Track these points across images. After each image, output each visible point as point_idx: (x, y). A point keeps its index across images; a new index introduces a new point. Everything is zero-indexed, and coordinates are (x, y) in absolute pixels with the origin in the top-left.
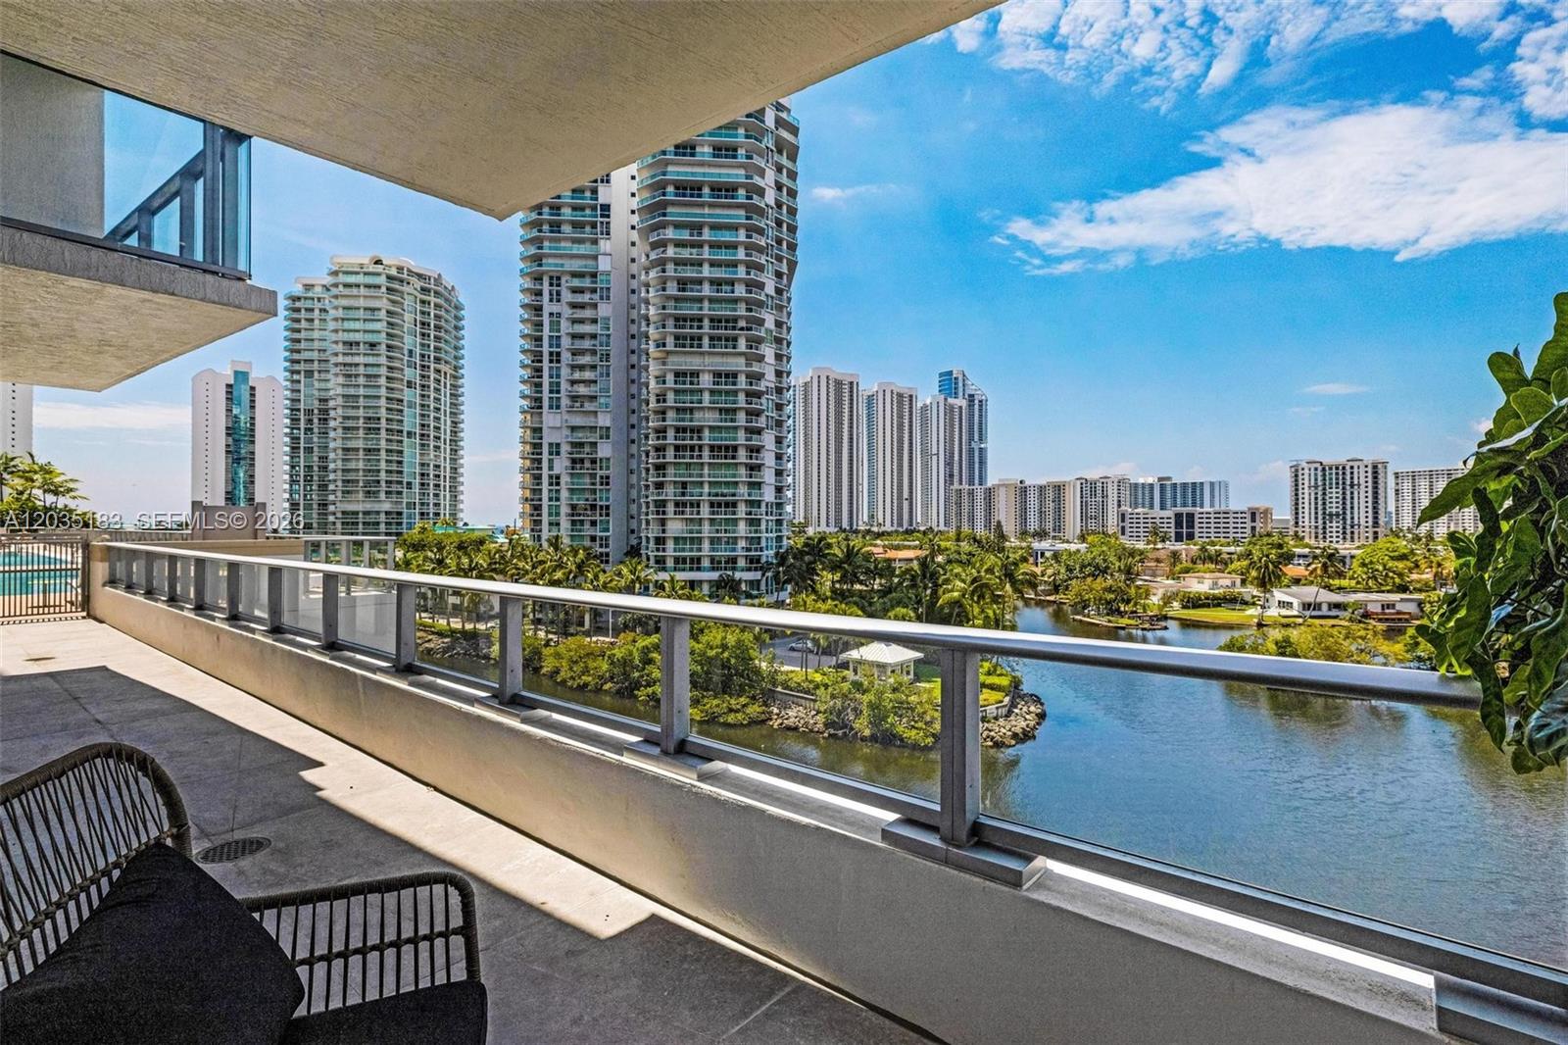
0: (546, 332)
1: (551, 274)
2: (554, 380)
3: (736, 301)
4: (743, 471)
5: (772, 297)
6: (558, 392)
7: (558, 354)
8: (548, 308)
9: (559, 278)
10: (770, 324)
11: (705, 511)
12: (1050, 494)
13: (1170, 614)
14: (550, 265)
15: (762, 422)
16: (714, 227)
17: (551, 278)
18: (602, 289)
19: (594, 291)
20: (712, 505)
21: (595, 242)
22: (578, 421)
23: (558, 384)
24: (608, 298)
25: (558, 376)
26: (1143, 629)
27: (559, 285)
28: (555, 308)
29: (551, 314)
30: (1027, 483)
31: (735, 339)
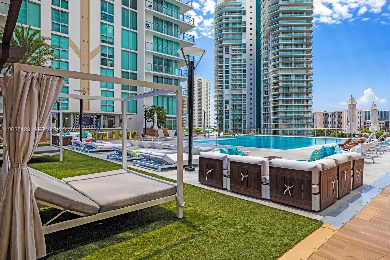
0: (224, 64)
1: (226, 45)
2: (227, 79)
4: (305, 108)
6: (228, 83)
7: (228, 71)
8: (225, 56)
9: (228, 46)
14: (225, 43)
16: (296, 26)
17: (226, 46)
18: (243, 49)
19: (240, 50)
21: (241, 34)
22: (235, 92)
23: (228, 81)
24: (245, 52)
25: (228, 78)
27: (228, 49)
28: (227, 56)
29: (226, 58)
31: (303, 63)
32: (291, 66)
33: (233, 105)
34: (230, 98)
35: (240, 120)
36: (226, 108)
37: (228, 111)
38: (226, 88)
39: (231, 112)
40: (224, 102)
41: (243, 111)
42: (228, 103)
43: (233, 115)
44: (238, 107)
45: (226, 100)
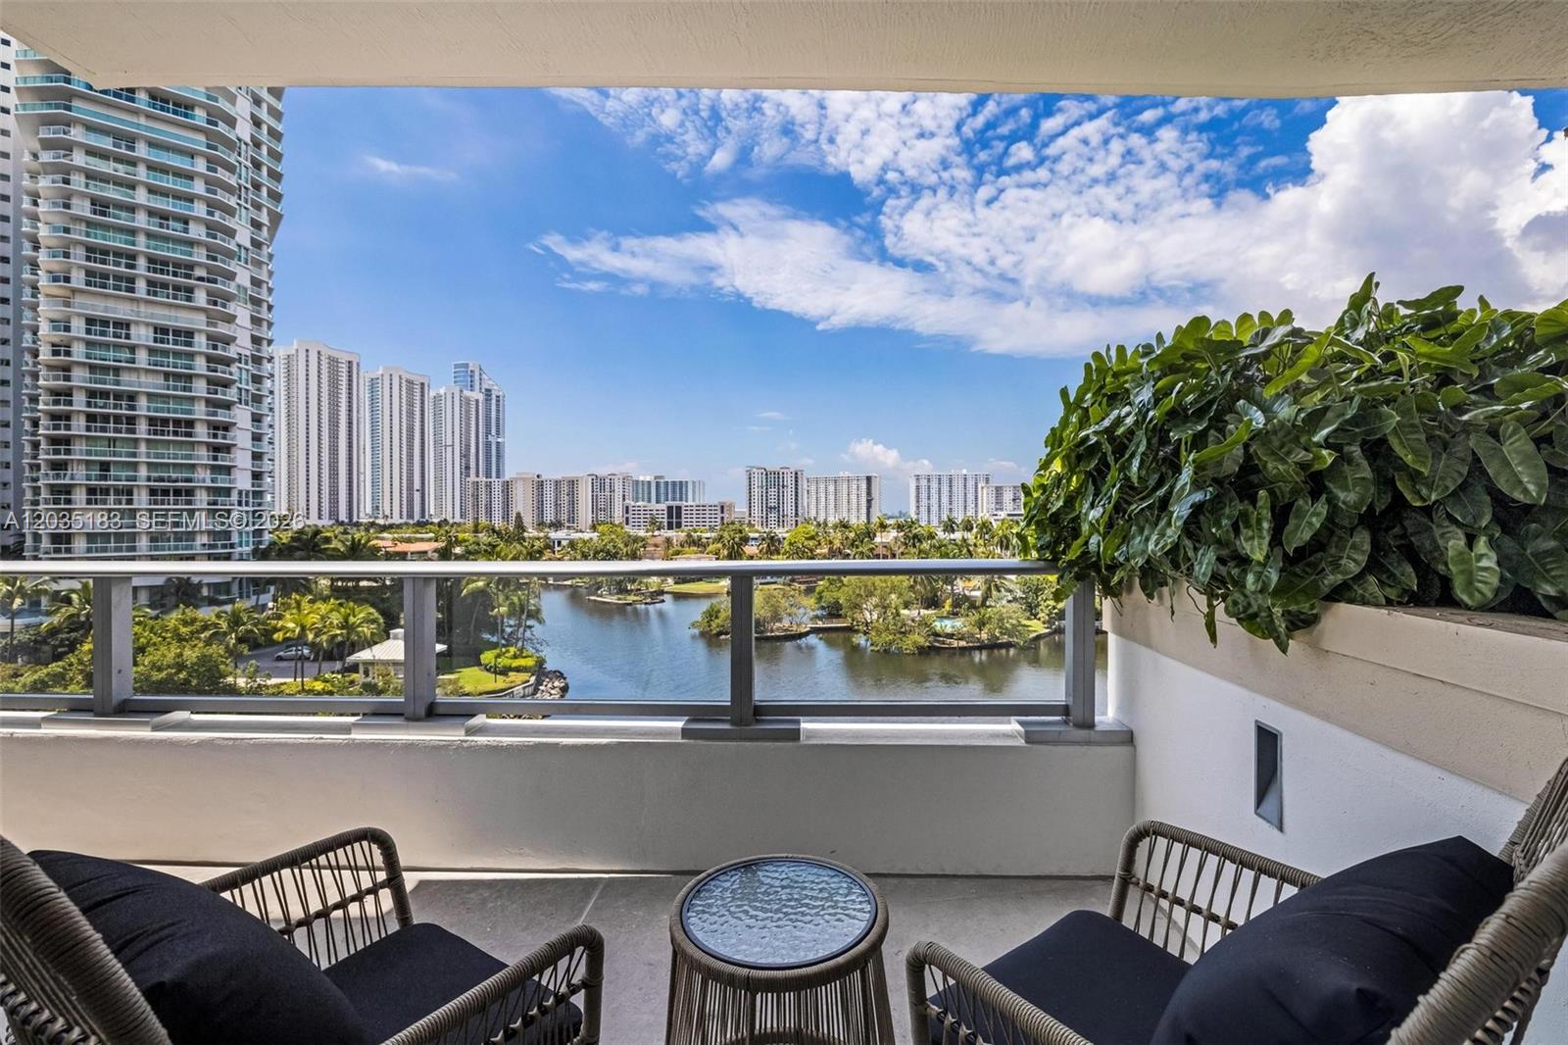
3: (191, 243)
4: (203, 452)
5: (247, 249)
10: (243, 278)
11: (142, 499)
12: (565, 488)
13: (666, 589)
15: (231, 394)
16: (154, 145)
20: (153, 492)
26: (645, 604)
30: (543, 478)
31: (190, 290)
32: (132, 290)
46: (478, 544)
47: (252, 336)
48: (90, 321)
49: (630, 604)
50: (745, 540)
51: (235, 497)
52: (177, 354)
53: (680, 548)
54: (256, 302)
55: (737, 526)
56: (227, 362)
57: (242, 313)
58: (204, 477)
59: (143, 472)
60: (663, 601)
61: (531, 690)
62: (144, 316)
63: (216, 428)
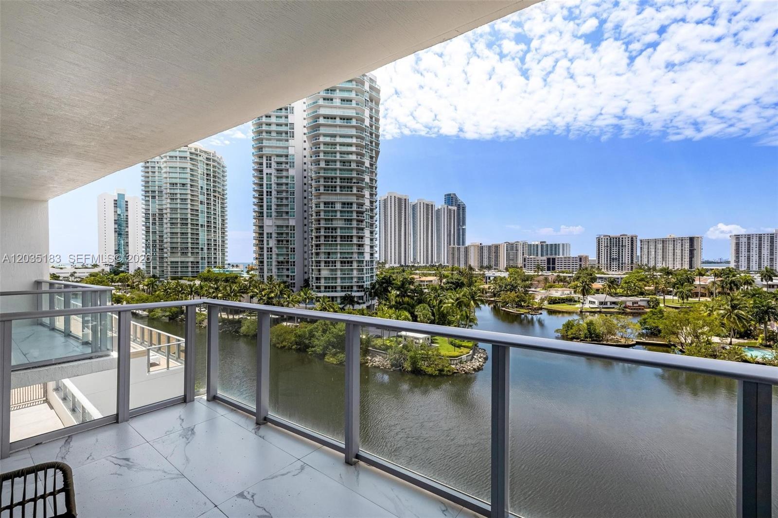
0: (265, 182)
1: (267, 155)
2: (269, 204)
3: (352, 170)
4: (355, 247)
5: (368, 168)
6: (271, 209)
7: (271, 192)
8: (266, 170)
9: (270, 157)
10: (367, 180)
11: (338, 265)
12: (493, 250)
13: (543, 307)
14: (266, 151)
15: (364, 225)
16: (341, 136)
17: (267, 157)
18: (290, 162)
19: (287, 163)
20: (341, 262)
21: (287, 140)
22: (280, 223)
23: (271, 206)
24: (293, 167)
25: (271, 202)
26: (531, 314)
27: (270, 160)
28: (269, 171)
29: (267, 174)
30: (483, 245)
31: (351, 187)
32: (335, 191)
33: (279, 241)
34: (272, 230)
35: (287, 262)
36: (268, 244)
37: (271, 248)
38: (267, 216)
39: (275, 251)
40: (265, 236)
41: (291, 248)
42: (271, 237)
43: (278, 255)
44: (285, 243)
45: (268, 234)
46: (453, 279)
47: (370, 201)
48: (325, 203)
49: (523, 314)
50: (594, 280)
51: (365, 264)
52: (348, 212)
53: (552, 284)
54: (371, 187)
55: (589, 271)
56: (362, 213)
57: (367, 193)
58: (355, 256)
59: (339, 255)
60: (541, 314)
61: (470, 358)
62: (338, 199)
63: (359, 238)
